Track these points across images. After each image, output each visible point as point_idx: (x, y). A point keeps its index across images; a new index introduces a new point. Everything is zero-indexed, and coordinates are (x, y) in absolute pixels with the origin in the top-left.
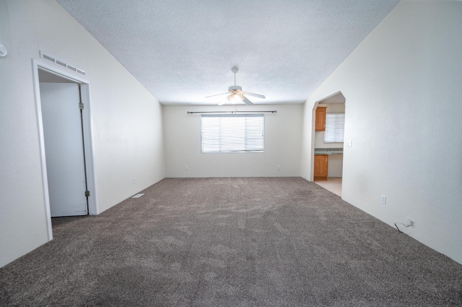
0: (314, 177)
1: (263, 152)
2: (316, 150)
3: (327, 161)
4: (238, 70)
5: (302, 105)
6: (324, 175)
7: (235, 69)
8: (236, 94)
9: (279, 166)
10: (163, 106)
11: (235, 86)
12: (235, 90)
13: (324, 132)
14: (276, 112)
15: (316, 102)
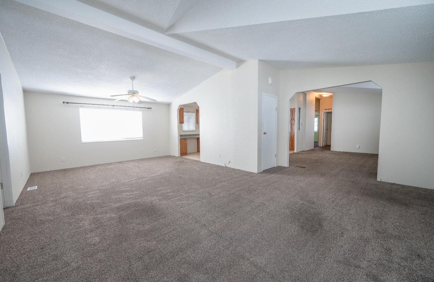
0: (181, 154)
1: (142, 139)
2: (181, 136)
3: (187, 143)
4: (135, 79)
5: (169, 105)
6: (185, 152)
7: (133, 78)
8: (134, 96)
9: (154, 149)
10: (26, 92)
11: (133, 90)
12: (134, 93)
13: (183, 124)
14: (151, 109)
15: (180, 105)
